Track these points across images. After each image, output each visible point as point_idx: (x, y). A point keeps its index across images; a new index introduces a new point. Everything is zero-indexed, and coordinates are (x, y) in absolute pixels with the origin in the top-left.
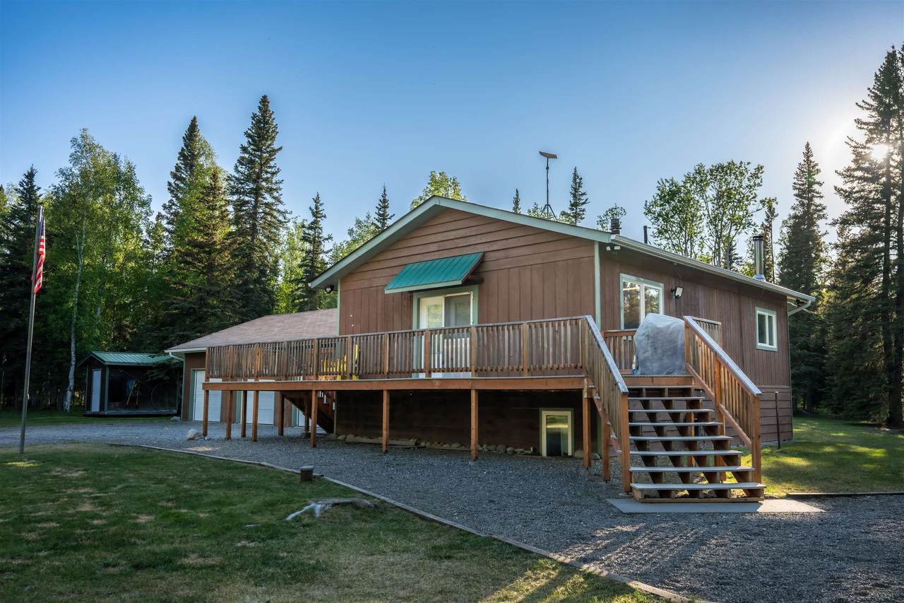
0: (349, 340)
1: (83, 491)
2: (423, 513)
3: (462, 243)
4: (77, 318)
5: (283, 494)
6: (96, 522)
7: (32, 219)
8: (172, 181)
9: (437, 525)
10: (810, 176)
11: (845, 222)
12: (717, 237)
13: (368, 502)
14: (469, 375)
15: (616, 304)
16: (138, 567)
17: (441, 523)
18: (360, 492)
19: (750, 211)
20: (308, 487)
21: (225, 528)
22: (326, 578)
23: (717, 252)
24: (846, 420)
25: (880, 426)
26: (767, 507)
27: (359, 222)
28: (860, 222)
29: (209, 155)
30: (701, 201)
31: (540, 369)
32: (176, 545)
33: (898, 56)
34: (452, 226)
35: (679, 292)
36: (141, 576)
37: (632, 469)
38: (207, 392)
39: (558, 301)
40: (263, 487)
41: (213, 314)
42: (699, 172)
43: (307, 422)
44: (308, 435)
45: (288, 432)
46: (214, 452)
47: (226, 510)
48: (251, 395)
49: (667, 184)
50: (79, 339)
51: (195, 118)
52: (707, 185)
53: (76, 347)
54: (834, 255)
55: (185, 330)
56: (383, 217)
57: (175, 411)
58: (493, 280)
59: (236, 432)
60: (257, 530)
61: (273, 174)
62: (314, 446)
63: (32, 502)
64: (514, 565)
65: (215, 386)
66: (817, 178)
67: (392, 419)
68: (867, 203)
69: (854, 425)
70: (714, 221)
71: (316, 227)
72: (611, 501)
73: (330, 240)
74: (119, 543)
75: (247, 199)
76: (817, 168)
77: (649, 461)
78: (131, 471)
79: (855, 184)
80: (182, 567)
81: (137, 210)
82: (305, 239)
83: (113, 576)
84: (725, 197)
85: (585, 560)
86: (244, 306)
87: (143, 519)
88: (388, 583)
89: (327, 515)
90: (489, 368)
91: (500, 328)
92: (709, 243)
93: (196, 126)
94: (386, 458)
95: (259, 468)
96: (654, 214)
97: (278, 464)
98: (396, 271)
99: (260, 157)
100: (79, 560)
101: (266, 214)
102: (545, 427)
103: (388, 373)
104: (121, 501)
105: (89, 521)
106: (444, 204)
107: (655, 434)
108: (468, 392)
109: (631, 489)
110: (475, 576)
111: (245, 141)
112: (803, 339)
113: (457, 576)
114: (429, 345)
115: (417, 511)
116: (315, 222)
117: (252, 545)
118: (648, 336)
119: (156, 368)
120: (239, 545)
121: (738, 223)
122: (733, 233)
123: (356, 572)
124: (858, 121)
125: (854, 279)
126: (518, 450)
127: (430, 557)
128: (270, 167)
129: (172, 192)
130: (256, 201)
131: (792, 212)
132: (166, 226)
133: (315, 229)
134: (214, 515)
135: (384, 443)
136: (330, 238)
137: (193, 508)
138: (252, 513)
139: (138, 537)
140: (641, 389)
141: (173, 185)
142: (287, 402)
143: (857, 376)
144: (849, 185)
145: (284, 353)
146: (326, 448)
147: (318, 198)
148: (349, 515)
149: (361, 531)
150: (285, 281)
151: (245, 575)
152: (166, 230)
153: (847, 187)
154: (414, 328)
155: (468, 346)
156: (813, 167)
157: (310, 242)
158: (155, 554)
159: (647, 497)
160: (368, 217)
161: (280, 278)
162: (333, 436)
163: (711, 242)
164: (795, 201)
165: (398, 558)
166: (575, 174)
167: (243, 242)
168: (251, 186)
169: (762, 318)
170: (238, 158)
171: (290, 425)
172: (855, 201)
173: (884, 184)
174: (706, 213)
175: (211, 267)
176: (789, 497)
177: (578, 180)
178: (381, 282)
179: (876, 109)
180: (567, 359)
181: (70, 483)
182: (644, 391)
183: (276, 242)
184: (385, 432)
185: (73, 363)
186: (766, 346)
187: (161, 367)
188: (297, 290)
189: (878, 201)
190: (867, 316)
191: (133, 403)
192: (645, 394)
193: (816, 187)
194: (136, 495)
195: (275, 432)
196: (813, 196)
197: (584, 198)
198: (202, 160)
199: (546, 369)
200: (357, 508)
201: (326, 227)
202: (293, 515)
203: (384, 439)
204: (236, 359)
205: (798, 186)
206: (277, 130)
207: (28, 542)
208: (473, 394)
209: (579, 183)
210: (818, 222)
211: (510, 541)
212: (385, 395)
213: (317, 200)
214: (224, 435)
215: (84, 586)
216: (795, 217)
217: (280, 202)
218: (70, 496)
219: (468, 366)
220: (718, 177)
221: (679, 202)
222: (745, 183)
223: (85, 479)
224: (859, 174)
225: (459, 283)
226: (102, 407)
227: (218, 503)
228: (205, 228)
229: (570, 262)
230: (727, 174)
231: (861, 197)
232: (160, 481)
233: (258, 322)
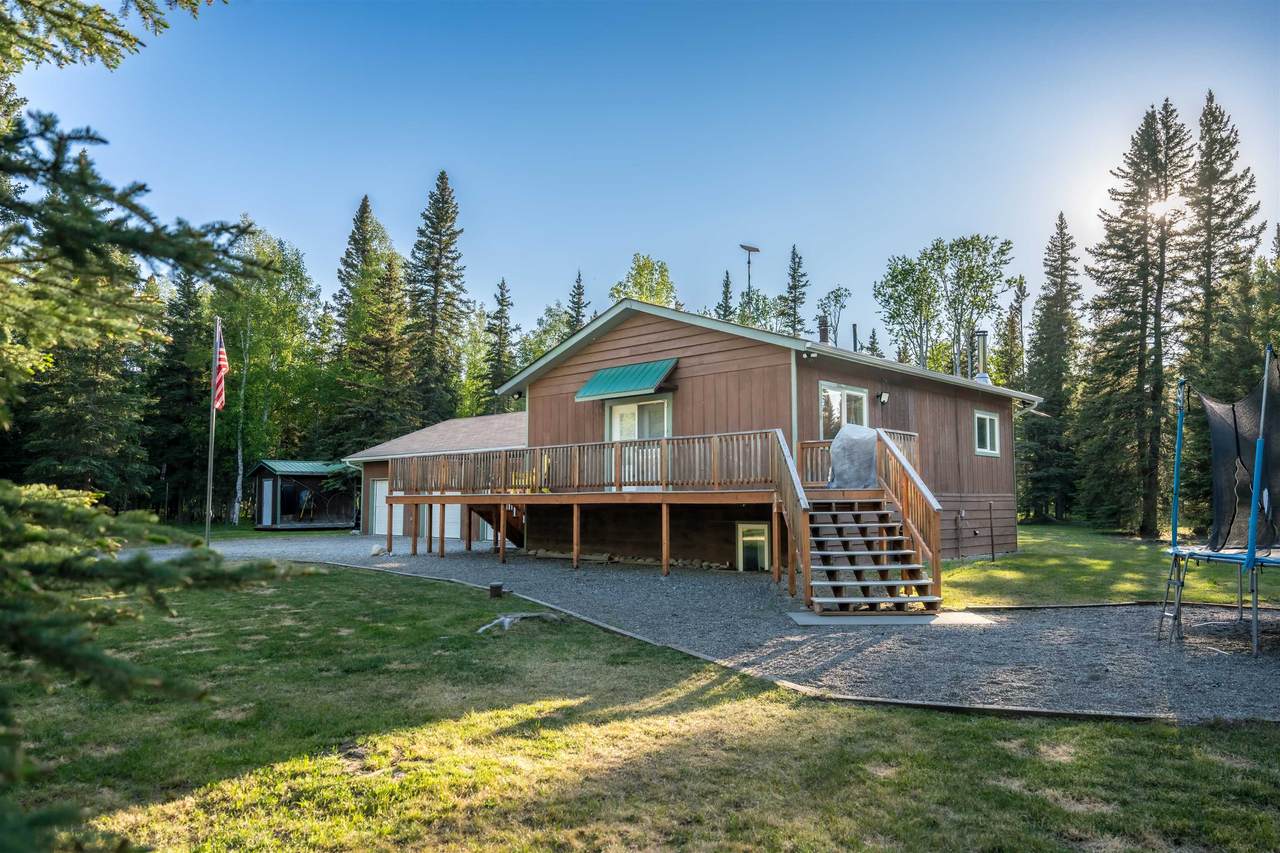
0: (538, 452)
1: (279, 607)
2: (606, 626)
3: (655, 348)
4: (244, 423)
5: (473, 610)
6: (301, 635)
7: (192, 314)
8: (343, 268)
9: (619, 636)
10: (1064, 251)
11: (1098, 307)
12: (957, 322)
13: (555, 616)
14: (658, 489)
15: (815, 413)
16: (347, 671)
17: (622, 635)
18: (547, 607)
19: (994, 292)
20: (498, 603)
21: (422, 639)
22: (514, 679)
23: (957, 340)
24: (1094, 528)
25: (1132, 535)
26: (942, 619)
27: (549, 310)
28: (1113, 306)
29: (383, 239)
30: (939, 279)
31: (731, 482)
32: (379, 654)
33: (1158, 116)
34: (644, 330)
35: (885, 397)
36: (352, 678)
37: (813, 583)
38: (391, 505)
39: (754, 409)
40: (454, 603)
41: (392, 418)
42: (936, 248)
43: (496, 536)
44: (497, 550)
45: (476, 546)
46: (401, 569)
47: (420, 624)
48: (437, 508)
49: (900, 262)
50: (246, 445)
51: (366, 197)
52: (946, 262)
53: (243, 455)
54: (1086, 342)
55: (362, 435)
56: (578, 306)
57: (353, 524)
58: (686, 387)
59: (422, 548)
60: (451, 641)
61: (454, 259)
62: (504, 562)
63: (234, 618)
64: (682, 669)
65: (398, 500)
66: (1072, 253)
67: (582, 534)
68: (1123, 285)
69: (1103, 534)
70: (954, 303)
71: (502, 317)
72: (791, 615)
73: (518, 332)
74: (327, 653)
75: (425, 288)
76: (1071, 241)
77: (832, 575)
78: (321, 588)
79: (1108, 263)
80: (387, 671)
81: (305, 301)
82: (490, 330)
83: (329, 678)
84: (966, 277)
85: (745, 665)
86: (424, 409)
87: (344, 632)
88: (568, 683)
89: (515, 627)
90: (680, 482)
91: (691, 441)
92: (947, 329)
93: (367, 206)
94: (576, 574)
95: (448, 584)
96: (885, 295)
97: (467, 581)
98: (587, 377)
99: (440, 241)
100: (296, 666)
101: (447, 304)
102: (741, 540)
103: (579, 486)
104: (320, 616)
105: (296, 634)
106: (635, 307)
107: (842, 548)
108: (659, 506)
109: (812, 603)
110: (645, 677)
111: (422, 224)
112: (1052, 437)
113: (630, 678)
114: (621, 457)
115: (600, 624)
116: (501, 311)
117: (447, 653)
118: (844, 449)
119: (331, 477)
120: (435, 654)
121: (981, 306)
122: (975, 316)
123: (540, 675)
124: (1113, 192)
125: (1105, 370)
126: (714, 565)
127: (608, 663)
128: (450, 252)
129: (342, 280)
130: (436, 290)
131: (1043, 293)
132: (338, 319)
133: (501, 318)
134: (410, 628)
135: (575, 558)
136: (518, 328)
137: (390, 622)
138: (445, 626)
139: (343, 647)
140: (831, 504)
141: (344, 272)
142: (474, 515)
143: (1106, 480)
144: (1102, 264)
145: (471, 466)
146: (516, 564)
147: (503, 283)
148: (536, 627)
149: (547, 642)
150: (468, 377)
151: (443, 677)
152: (338, 323)
153: (1100, 267)
154: (607, 440)
155: (659, 457)
156: (1067, 240)
157: (496, 333)
158: (361, 661)
159: (826, 611)
160: (558, 305)
161: (463, 377)
162: (523, 551)
163: (950, 327)
164: (1045, 280)
165: (579, 664)
166: (794, 254)
167: (422, 336)
168: (430, 273)
169: (982, 422)
170: (416, 241)
171: (478, 539)
172: (1107, 282)
173: (1140, 264)
174: (944, 293)
175: (388, 366)
176: (968, 610)
177: (797, 260)
178: (571, 388)
179: (1133, 179)
180: (757, 473)
181: (266, 600)
182: (834, 505)
183: (458, 335)
184: (575, 547)
185: (241, 472)
186: (987, 451)
187: (337, 476)
188: (483, 387)
189: (1133, 282)
190: (1118, 413)
191: (308, 515)
192: (834, 509)
193: (1070, 263)
194: (333, 610)
195: (462, 547)
196: (1066, 274)
197: (804, 279)
198: (375, 244)
199: (737, 482)
200: (545, 621)
201: (514, 317)
202: (484, 628)
203: (574, 554)
204: (420, 473)
205: (1050, 263)
206: (458, 210)
207: (245, 652)
208: (664, 508)
209: (799, 263)
210: (1073, 304)
211: (682, 649)
212: (575, 508)
213: (502, 286)
214: (409, 551)
215: (306, 685)
216: (1046, 298)
217: (463, 290)
218: (270, 612)
219: (659, 479)
220: (959, 253)
221: (914, 281)
222: (990, 260)
223: (278, 596)
224: (1112, 251)
225: (652, 391)
226: (274, 521)
227: (413, 617)
228: (379, 323)
229: (766, 369)
230: (969, 249)
231: (1114, 279)
232: (353, 598)
233: (441, 426)
